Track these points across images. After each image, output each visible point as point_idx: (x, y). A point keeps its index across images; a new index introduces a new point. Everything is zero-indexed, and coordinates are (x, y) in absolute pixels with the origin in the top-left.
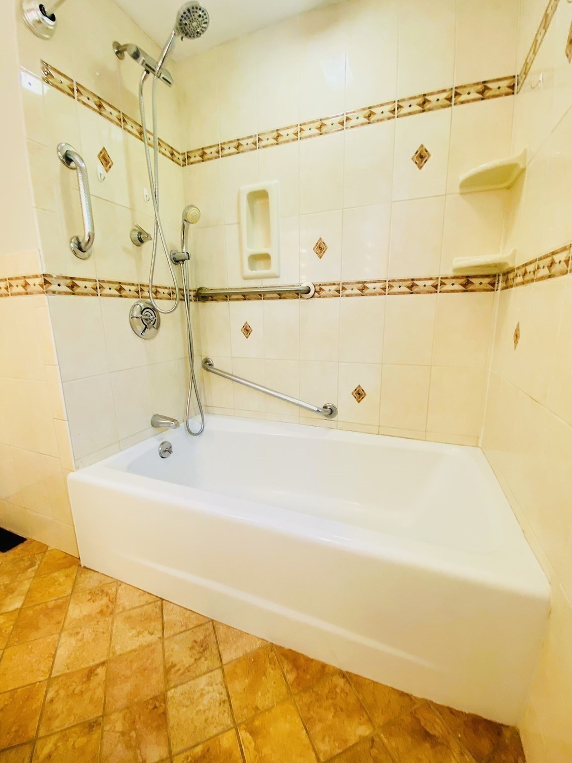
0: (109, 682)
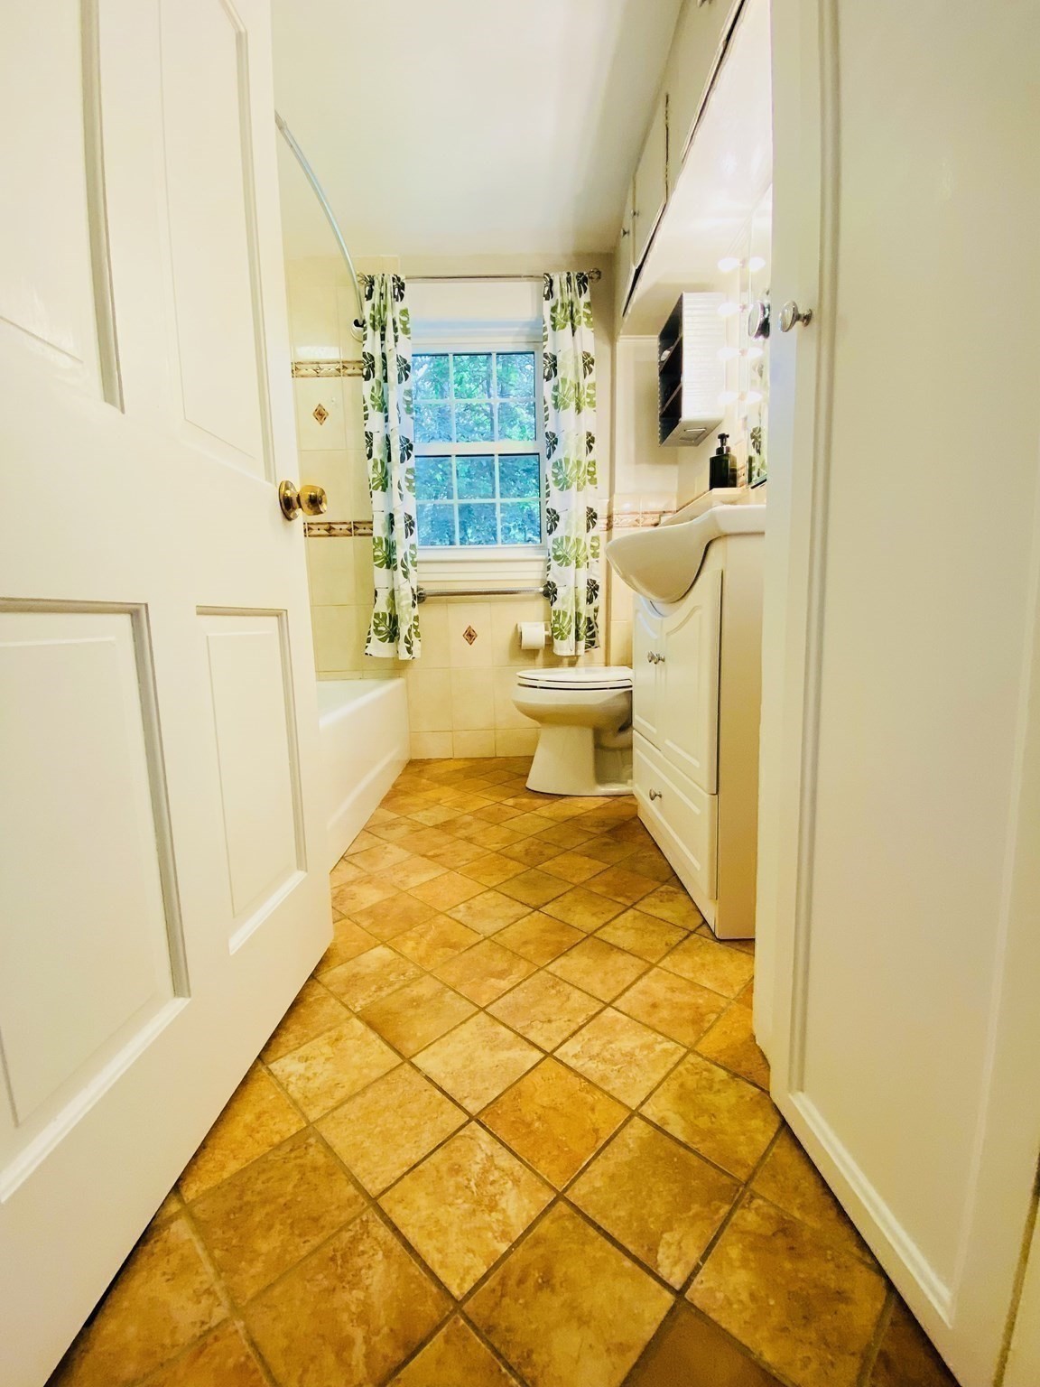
0: (436, 846)
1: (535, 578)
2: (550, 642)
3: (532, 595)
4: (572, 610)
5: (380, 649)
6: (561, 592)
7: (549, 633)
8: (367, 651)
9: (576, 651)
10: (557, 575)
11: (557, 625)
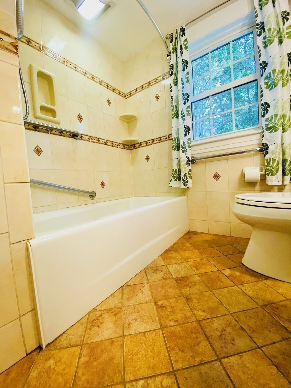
0: (167, 297)
1: (255, 143)
2: (263, 178)
3: (253, 153)
4: (279, 157)
5: (175, 184)
6: (271, 148)
7: (263, 172)
8: (170, 185)
9: (283, 182)
10: (268, 138)
11: (268, 168)
